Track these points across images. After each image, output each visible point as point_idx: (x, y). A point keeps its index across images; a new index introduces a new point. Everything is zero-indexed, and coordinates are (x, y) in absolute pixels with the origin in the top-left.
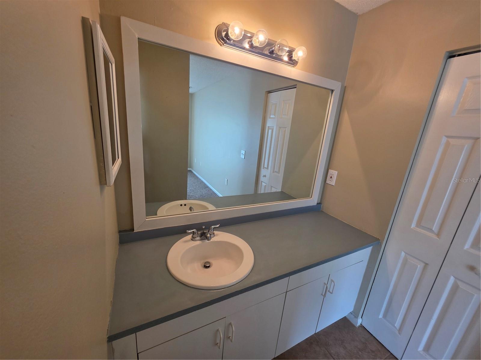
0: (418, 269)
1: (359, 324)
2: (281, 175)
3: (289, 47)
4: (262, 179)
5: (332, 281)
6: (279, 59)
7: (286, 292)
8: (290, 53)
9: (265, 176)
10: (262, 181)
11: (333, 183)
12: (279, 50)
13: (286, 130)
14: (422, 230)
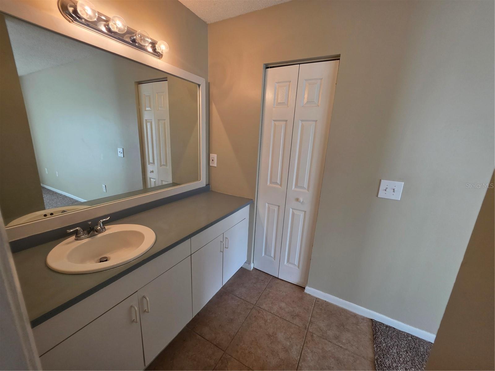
0: (276, 211)
1: (252, 268)
2: (169, 168)
3: (151, 39)
4: (149, 175)
5: (226, 238)
6: (142, 48)
7: (191, 255)
8: (153, 44)
9: (152, 172)
10: (151, 177)
11: (215, 164)
12: (141, 40)
13: (165, 122)
14: (273, 185)
